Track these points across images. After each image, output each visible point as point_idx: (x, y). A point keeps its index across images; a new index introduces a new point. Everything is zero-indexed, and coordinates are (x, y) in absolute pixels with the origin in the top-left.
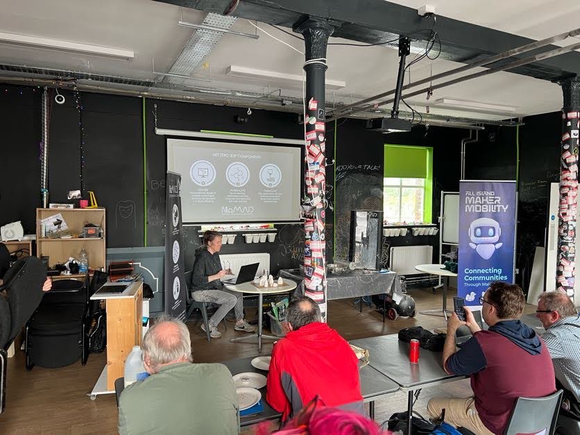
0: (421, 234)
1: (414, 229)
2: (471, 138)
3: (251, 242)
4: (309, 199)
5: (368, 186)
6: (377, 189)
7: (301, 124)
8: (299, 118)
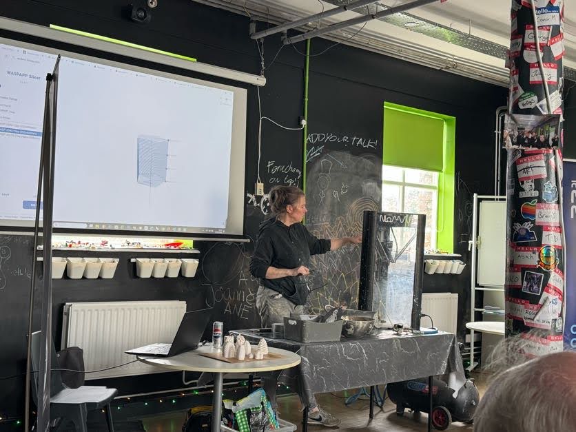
0: (441, 272)
3: (149, 276)
4: (535, 98)
5: (358, 177)
6: (371, 184)
7: (256, 38)
8: (253, 27)
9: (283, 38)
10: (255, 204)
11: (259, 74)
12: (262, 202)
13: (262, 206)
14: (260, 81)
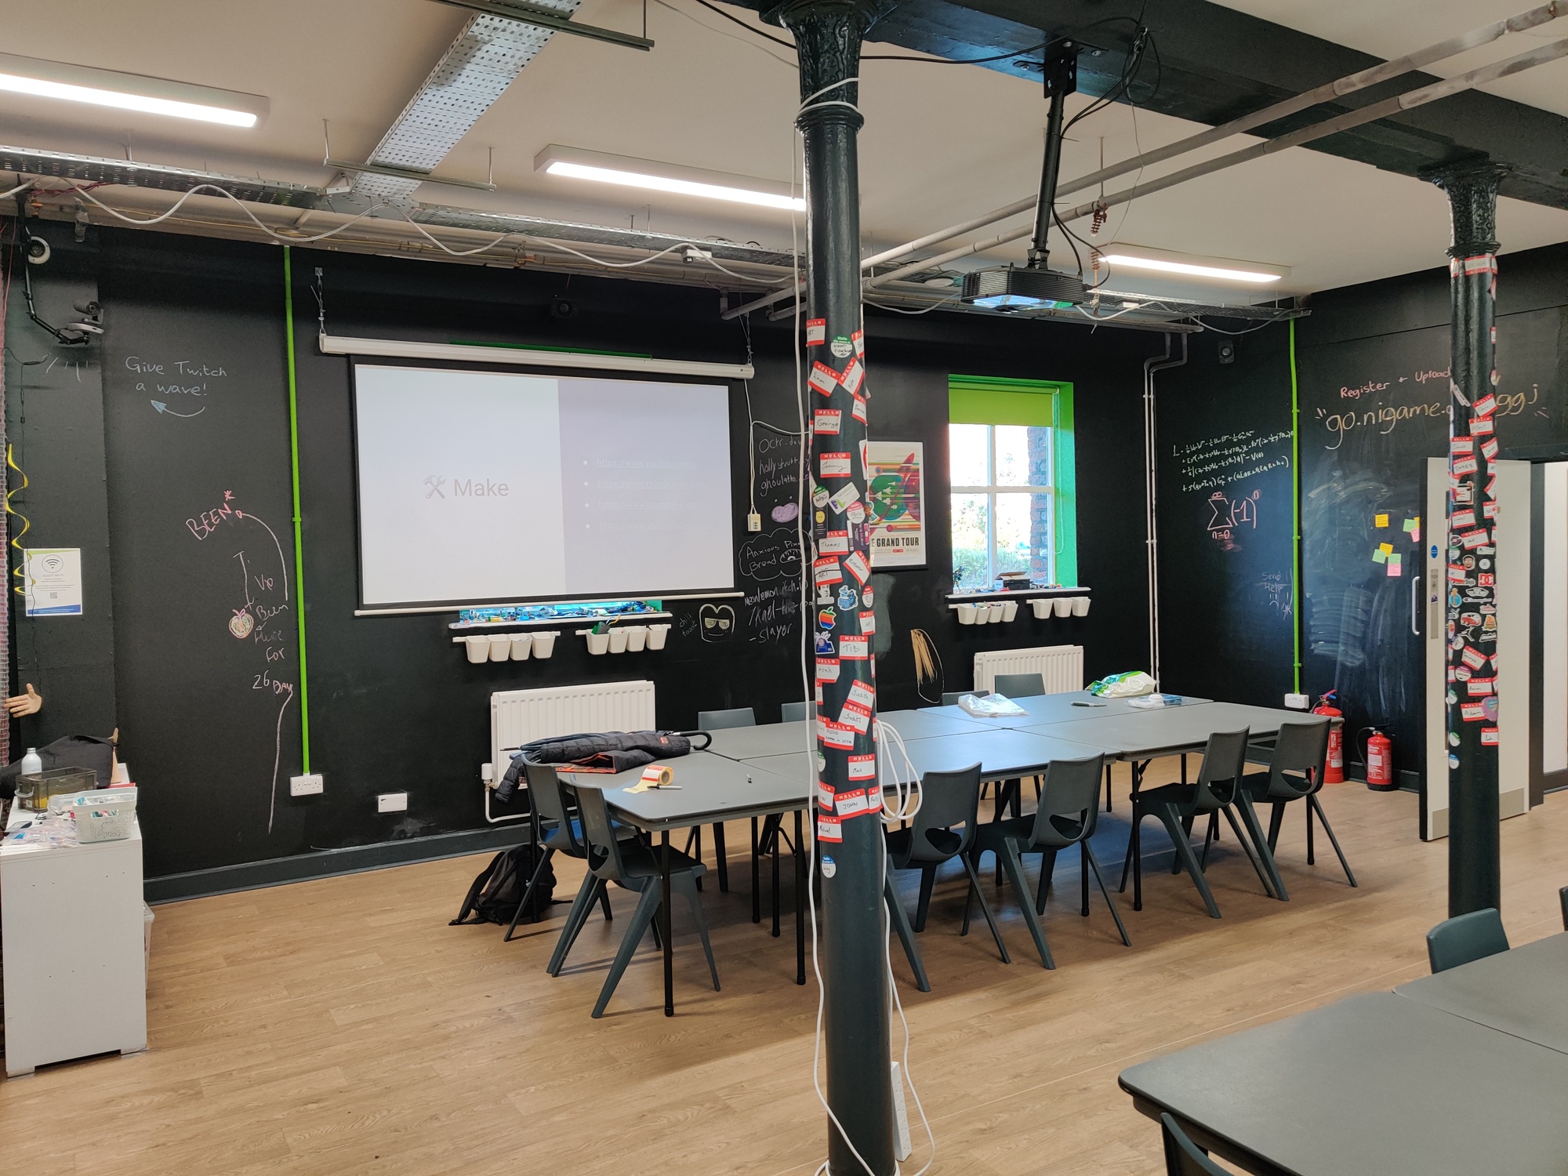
2: (1168, 356)
3: (605, 652)
4: (827, 493)
7: (728, 317)
8: (724, 303)
9: (768, 312)
11: (743, 362)
14: (746, 371)
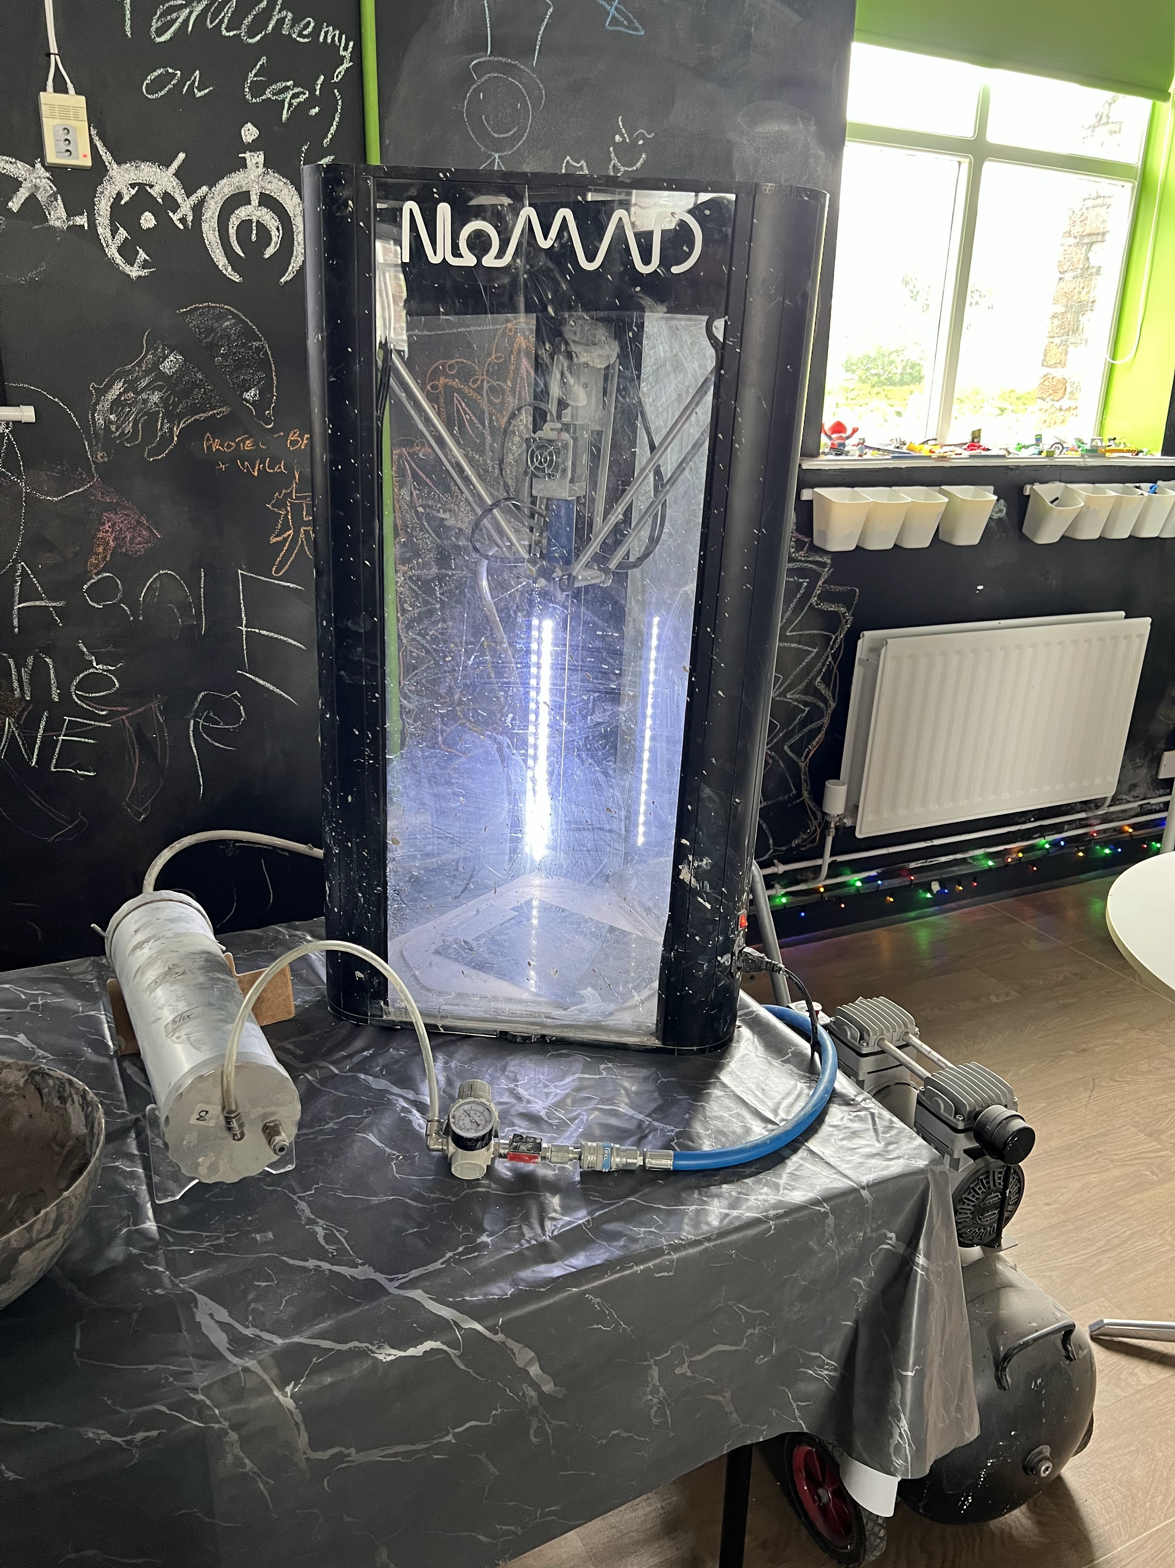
0: (1089, 532)
1: (1045, 491)
5: (710, 87)
6: (786, 128)
10: (57, 216)
12: (103, 207)
13: (103, 231)
